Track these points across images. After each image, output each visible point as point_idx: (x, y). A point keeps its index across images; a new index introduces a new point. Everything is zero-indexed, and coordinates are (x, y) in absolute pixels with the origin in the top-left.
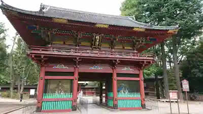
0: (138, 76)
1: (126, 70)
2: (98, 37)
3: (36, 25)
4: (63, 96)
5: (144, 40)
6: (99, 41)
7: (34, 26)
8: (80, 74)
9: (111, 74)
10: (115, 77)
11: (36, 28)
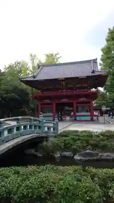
0: (89, 103)
2: (64, 83)
4: (50, 114)
8: (56, 104)
9: (73, 103)
10: (75, 104)
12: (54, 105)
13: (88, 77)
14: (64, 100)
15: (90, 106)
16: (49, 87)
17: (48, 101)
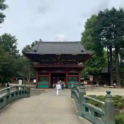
0: (78, 74)
1: (72, 71)
4: (46, 83)
10: (67, 75)
12: (50, 75)
13: (79, 55)
14: (58, 71)
15: (78, 77)
16: (46, 60)
17: (44, 71)
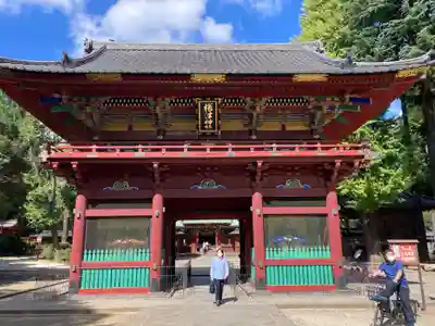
2: (208, 107)
3: (60, 93)
5: (337, 105)
6: (213, 115)
7: (57, 96)
10: (257, 208)
11: (60, 100)
12: (157, 208)
15: (325, 216)
